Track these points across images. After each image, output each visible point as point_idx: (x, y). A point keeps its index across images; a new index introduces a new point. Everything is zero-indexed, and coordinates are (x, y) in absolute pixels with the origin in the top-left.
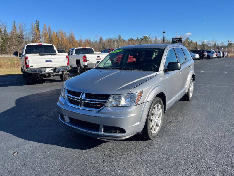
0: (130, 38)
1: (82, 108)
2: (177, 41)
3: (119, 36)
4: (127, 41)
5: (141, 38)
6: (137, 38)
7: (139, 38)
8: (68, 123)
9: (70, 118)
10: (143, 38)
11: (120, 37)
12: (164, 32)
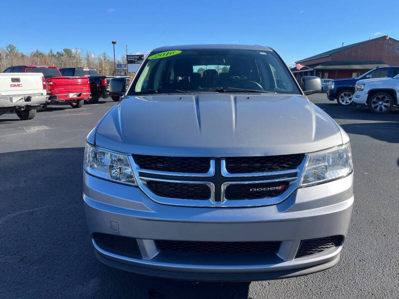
0: (35, 51)
1: (225, 202)
2: (136, 60)
3: (10, 46)
4: (29, 56)
5: (58, 53)
6: (51, 52)
7: (55, 53)
8: (156, 259)
9: (160, 244)
10: (63, 52)
11: (12, 48)
12: (114, 43)
